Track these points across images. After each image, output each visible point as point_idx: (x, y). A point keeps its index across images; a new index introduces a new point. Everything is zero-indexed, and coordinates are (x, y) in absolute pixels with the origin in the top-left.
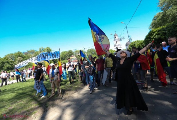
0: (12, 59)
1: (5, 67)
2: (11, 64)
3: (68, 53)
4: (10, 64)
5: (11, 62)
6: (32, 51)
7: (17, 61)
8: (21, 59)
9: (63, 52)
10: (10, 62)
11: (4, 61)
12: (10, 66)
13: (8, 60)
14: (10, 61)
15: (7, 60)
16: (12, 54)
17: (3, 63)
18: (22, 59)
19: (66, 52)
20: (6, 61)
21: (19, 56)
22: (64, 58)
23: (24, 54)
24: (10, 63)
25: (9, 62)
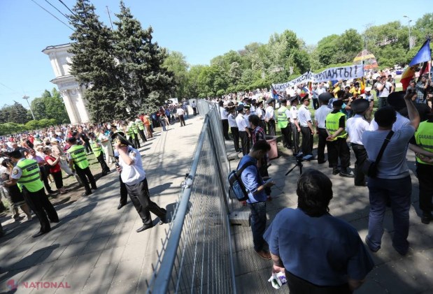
3: (341, 40)
6: (253, 45)
9: (324, 39)
15: (217, 70)
16: (220, 57)
18: (238, 66)
19: (334, 37)
22: (329, 57)
23: (239, 56)
24: (222, 76)
25: (220, 73)
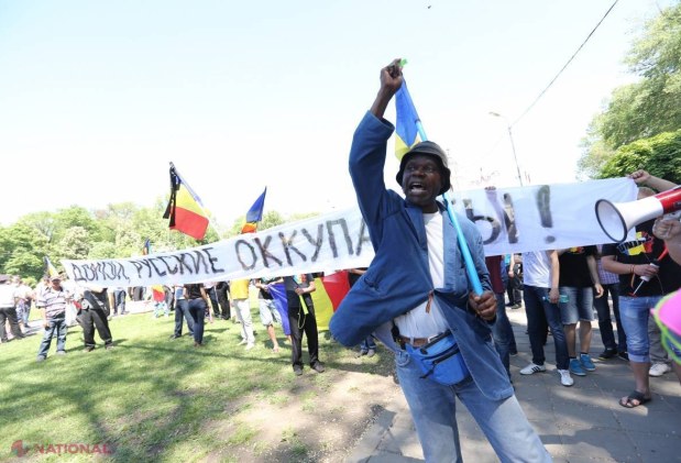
0: (43, 231)
1: (14, 260)
2: (39, 251)
4: (36, 254)
5: (40, 244)
6: (126, 206)
7: (62, 242)
8: (80, 236)
10: (36, 244)
11: (12, 240)
12: (35, 261)
13: (28, 237)
14: (37, 239)
15: (24, 236)
16: (47, 215)
17: (9, 246)
18: (84, 236)
20: (22, 239)
21: (75, 223)
23: (93, 218)
24: (37, 249)
25: (32, 243)
